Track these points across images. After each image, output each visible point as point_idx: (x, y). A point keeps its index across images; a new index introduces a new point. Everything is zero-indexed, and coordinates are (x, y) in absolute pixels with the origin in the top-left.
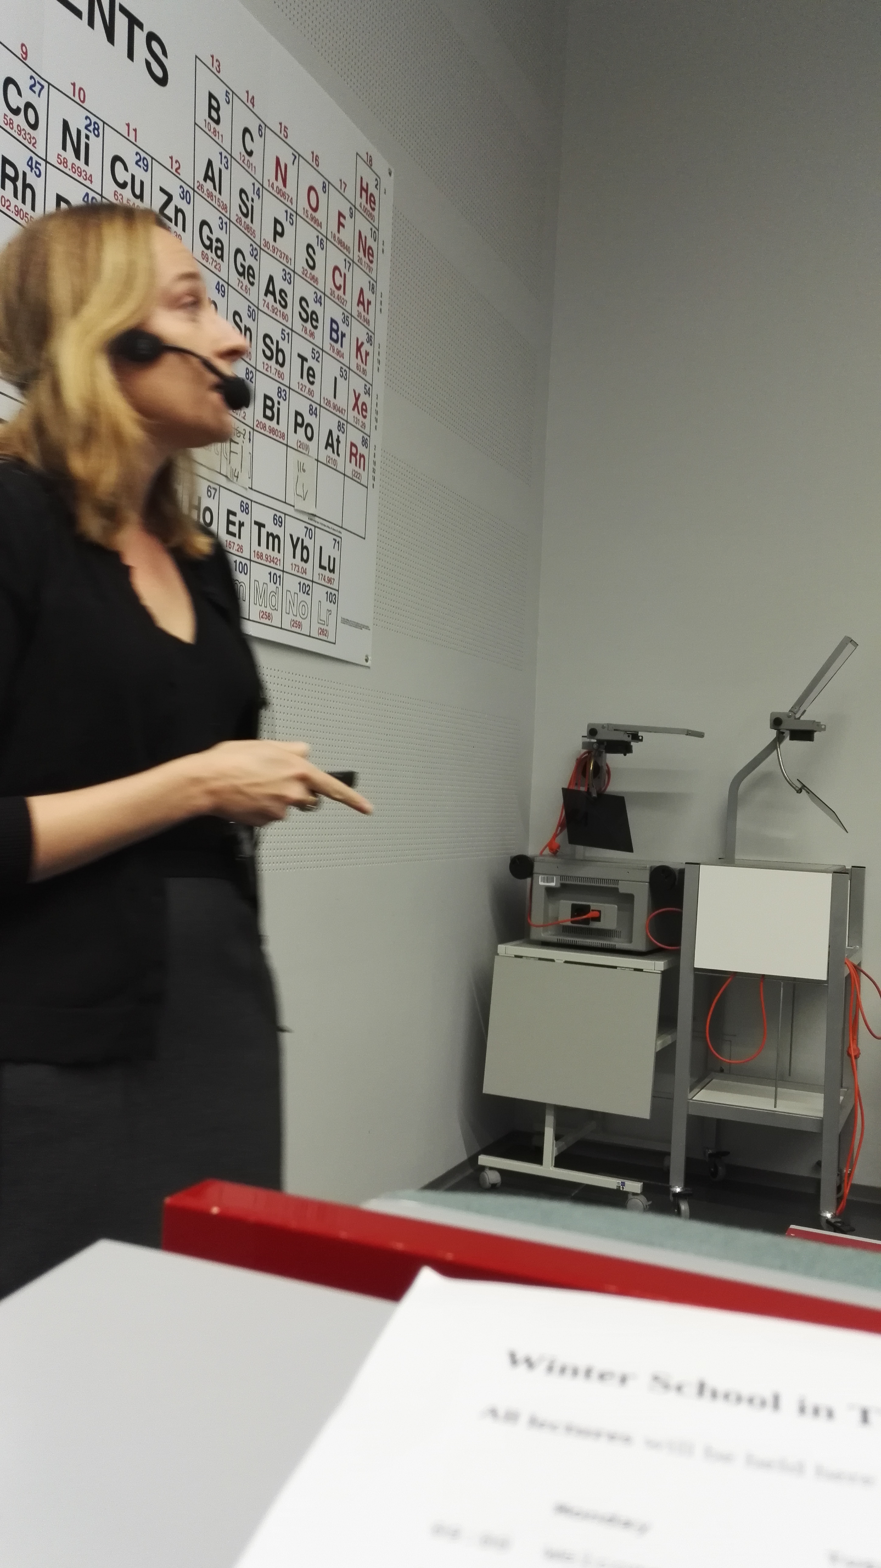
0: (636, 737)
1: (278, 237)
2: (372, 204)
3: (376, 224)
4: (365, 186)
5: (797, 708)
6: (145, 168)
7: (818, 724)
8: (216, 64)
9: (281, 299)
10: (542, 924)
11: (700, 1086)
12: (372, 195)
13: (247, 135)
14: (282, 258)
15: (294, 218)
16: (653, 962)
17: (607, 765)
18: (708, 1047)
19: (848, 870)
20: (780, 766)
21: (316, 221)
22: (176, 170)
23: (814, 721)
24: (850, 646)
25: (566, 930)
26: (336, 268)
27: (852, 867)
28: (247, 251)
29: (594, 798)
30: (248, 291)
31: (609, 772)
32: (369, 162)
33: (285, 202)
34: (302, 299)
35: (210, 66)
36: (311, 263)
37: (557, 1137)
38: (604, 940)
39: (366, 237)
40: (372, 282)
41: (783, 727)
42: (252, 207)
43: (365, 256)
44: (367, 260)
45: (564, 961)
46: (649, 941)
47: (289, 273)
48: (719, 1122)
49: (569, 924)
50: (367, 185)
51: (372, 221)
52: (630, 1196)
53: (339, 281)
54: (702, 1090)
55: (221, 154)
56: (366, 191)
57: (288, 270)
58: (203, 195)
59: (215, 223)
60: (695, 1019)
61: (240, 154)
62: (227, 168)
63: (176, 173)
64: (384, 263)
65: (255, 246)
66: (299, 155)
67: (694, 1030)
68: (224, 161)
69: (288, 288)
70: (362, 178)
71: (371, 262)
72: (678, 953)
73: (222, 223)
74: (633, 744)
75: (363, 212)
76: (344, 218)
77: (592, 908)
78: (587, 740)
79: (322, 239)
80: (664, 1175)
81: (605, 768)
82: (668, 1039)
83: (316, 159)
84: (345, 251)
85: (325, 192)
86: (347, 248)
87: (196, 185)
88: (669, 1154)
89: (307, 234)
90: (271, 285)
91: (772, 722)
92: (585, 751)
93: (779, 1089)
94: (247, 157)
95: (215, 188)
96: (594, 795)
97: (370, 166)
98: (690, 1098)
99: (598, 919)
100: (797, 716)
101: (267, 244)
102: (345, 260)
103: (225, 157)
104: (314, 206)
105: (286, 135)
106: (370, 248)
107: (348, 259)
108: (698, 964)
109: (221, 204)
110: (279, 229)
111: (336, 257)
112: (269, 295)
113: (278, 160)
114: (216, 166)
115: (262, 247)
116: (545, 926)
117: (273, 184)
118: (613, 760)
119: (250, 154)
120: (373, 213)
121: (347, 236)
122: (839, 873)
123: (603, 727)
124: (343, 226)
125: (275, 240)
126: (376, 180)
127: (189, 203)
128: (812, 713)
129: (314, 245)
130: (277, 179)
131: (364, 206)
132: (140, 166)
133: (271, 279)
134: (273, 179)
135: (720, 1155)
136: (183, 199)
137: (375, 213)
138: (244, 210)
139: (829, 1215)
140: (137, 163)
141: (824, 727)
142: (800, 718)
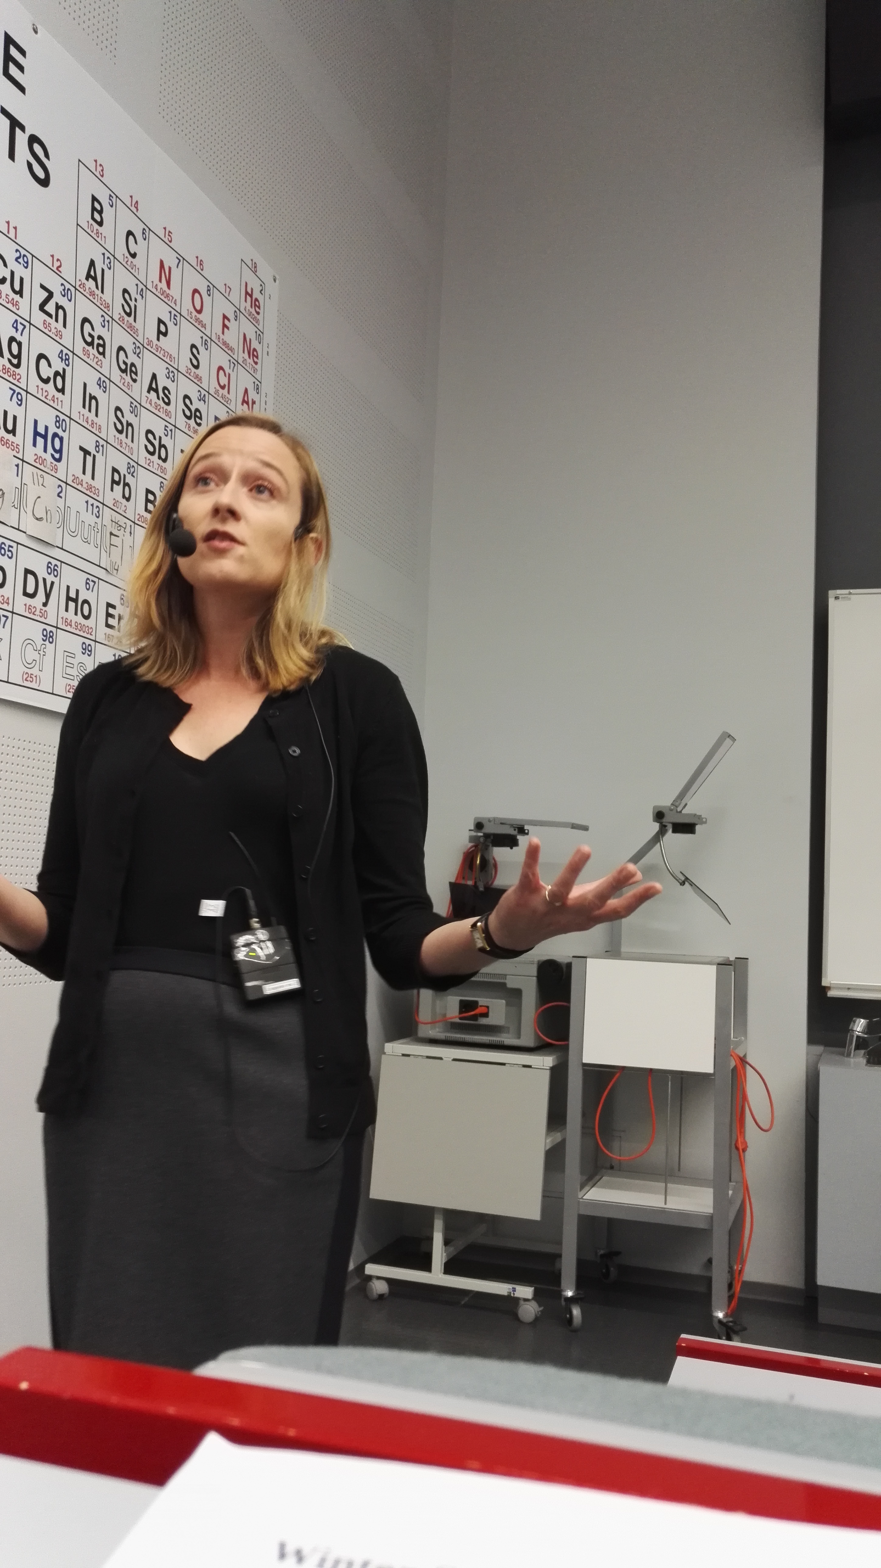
0: (522, 831)
1: (161, 336)
2: (257, 309)
3: (260, 327)
4: (249, 291)
5: (679, 802)
6: (25, 265)
7: (699, 817)
8: (99, 169)
9: (164, 396)
10: (430, 1020)
11: (591, 1183)
12: (256, 300)
13: (131, 237)
14: (165, 357)
15: (178, 319)
16: (542, 1058)
17: (494, 859)
18: (598, 1143)
19: (731, 961)
20: (663, 858)
21: (200, 322)
22: (57, 269)
23: (695, 815)
24: (728, 741)
25: (454, 1027)
26: (220, 368)
27: (736, 958)
28: (129, 348)
29: (482, 892)
30: (131, 387)
31: (495, 866)
32: (254, 269)
33: (169, 303)
34: (186, 397)
35: (94, 171)
36: (195, 363)
37: (447, 1242)
38: (491, 1036)
39: (250, 340)
40: (257, 382)
41: (664, 820)
42: (135, 306)
43: (249, 357)
44: (251, 361)
45: (452, 1058)
46: (537, 1037)
47: (172, 372)
48: (611, 1221)
49: (457, 1020)
50: (252, 289)
51: (256, 325)
52: (522, 1302)
53: (224, 380)
54: (593, 1188)
55: (104, 254)
56: (251, 296)
57: (171, 369)
58: (85, 293)
59: (96, 320)
60: (584, 1115)
61: (124, 255)
62: (110, 269)
63: (58, 271)
64: (268, 365)
65: (138, 344)
66: (184, 259)
67: (583, 1127)
68: (107, 261)
69: (171, 386)
70: (246, 283)
71: (256, 363)
72: (566, 1048)
73: (104, 321)
74: (519, 837)
75: (247, 316)
76: (229, 320)
77: (480, 1004)
78: (474, 834)
79: (206, 340)
80: (556, 1278)
81: (492, 862)
82: (558, 1137)
83: (201, 263)
84: (229, 352)
85: (209, 295)
86: (232, 349)
87: (78, 283)
88: (559, 1256)
89: (191, 335)
90: (154, 382)
91: (655, 814)
92: (471, 844)
93: (669, 1185)
94: (130, 259)
95: (97, 287)
96: (481, 889)
97: (255, 272)
98: (580, 1197)
99: (486, 1015)
100: (679, 809)
101: (150, 342)
102: (230, 361)
103: (108, 258)
104: (198, 308)
105: (170, 239)
106: (255, 350)
107: (232, 360)
108: (586, 1060)
109: (104, 303)
110: (163, 329)
111: (220, 358)
112: (152, 392)
113: (162, 262)
114: (99, 266)
115: (145, 345)
116: (433, 1023)
117: (157, 285)
118: (500, 853)
119: (134, 256)
120: (258, 317)
121: (232, 337)
122: (724, 964)
123: (490, 821)
124: (228, 328)
125: (158, 339)
126: (261, 285)
127: (70, 301)
128: (692, 807)
129: (199, 345)
130: (160, 281)
131: (249, 310)
132: (20, 263)
133: (154, 377)
134: (157, 281)
135: (611, 1255)
136: (64, 296)
137: (260, 317)
138: (128, 310)
139: (720, 1315)
140: (17, 259)
141: (704, 820)
142: (681, 812)
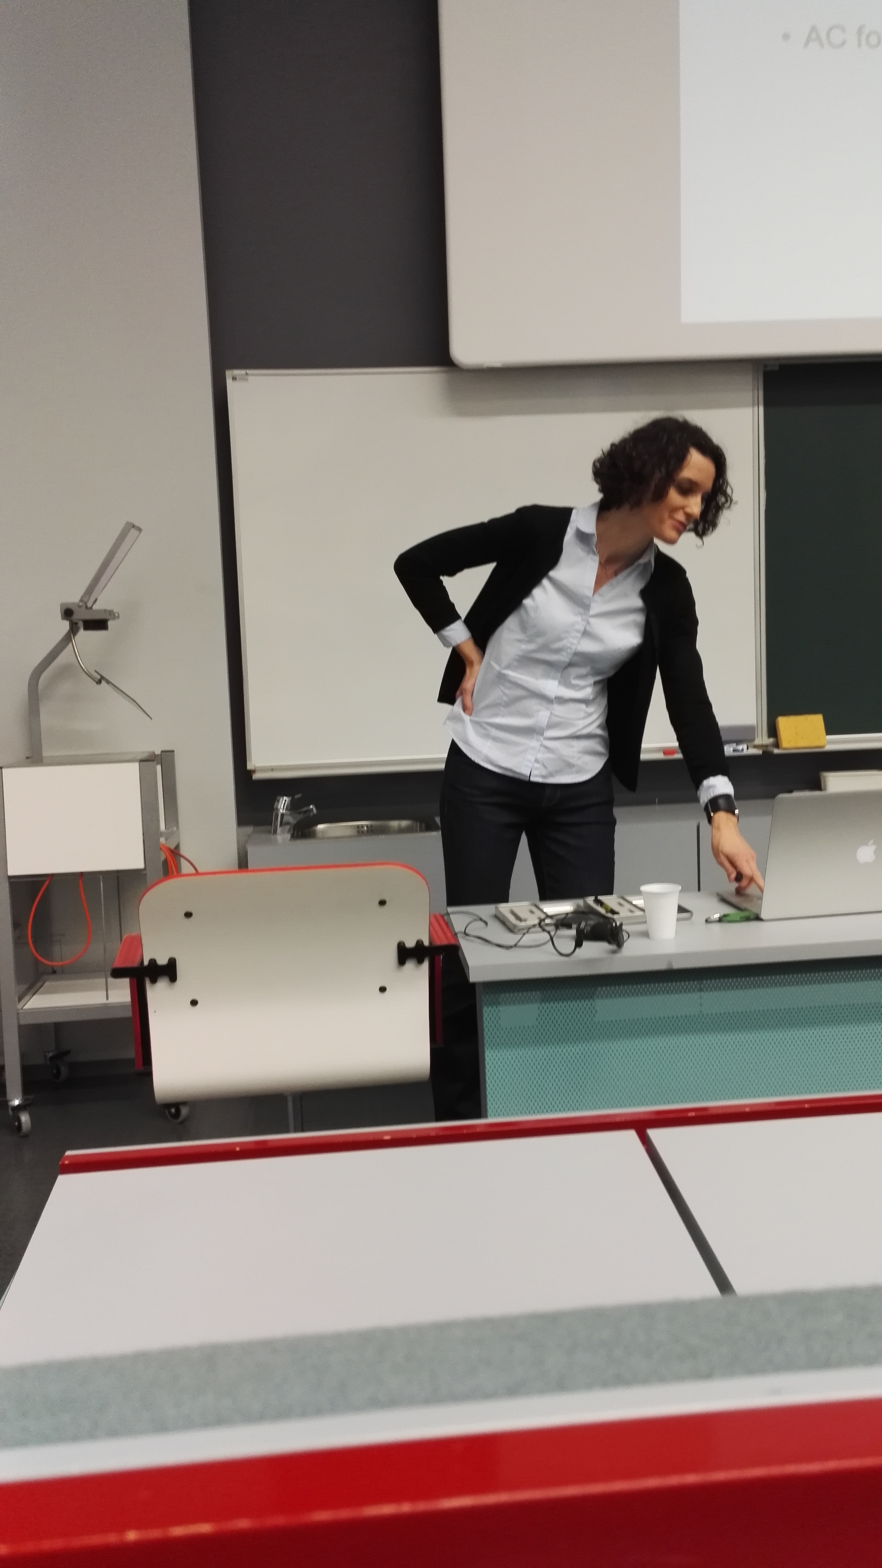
5: (87, 597)
7: (111, 613)
11: (31, 992)
18: (32, 954)
19: (158, 755)
20: (76, 658)
23: (105, 611)
27: (161, 752)
41: (75, 617)
48: (57, 1025)
54: (35, 997)
60: (17, 926)
91: (62, 613)
93: (109, 980)
98: (19, 1008)
100: (88, 606)
108: (11, 872)
122: (147, 761)
128: (102, 603)
135: (61, 1055)
141: (117, 615)
142: (91, 608)
